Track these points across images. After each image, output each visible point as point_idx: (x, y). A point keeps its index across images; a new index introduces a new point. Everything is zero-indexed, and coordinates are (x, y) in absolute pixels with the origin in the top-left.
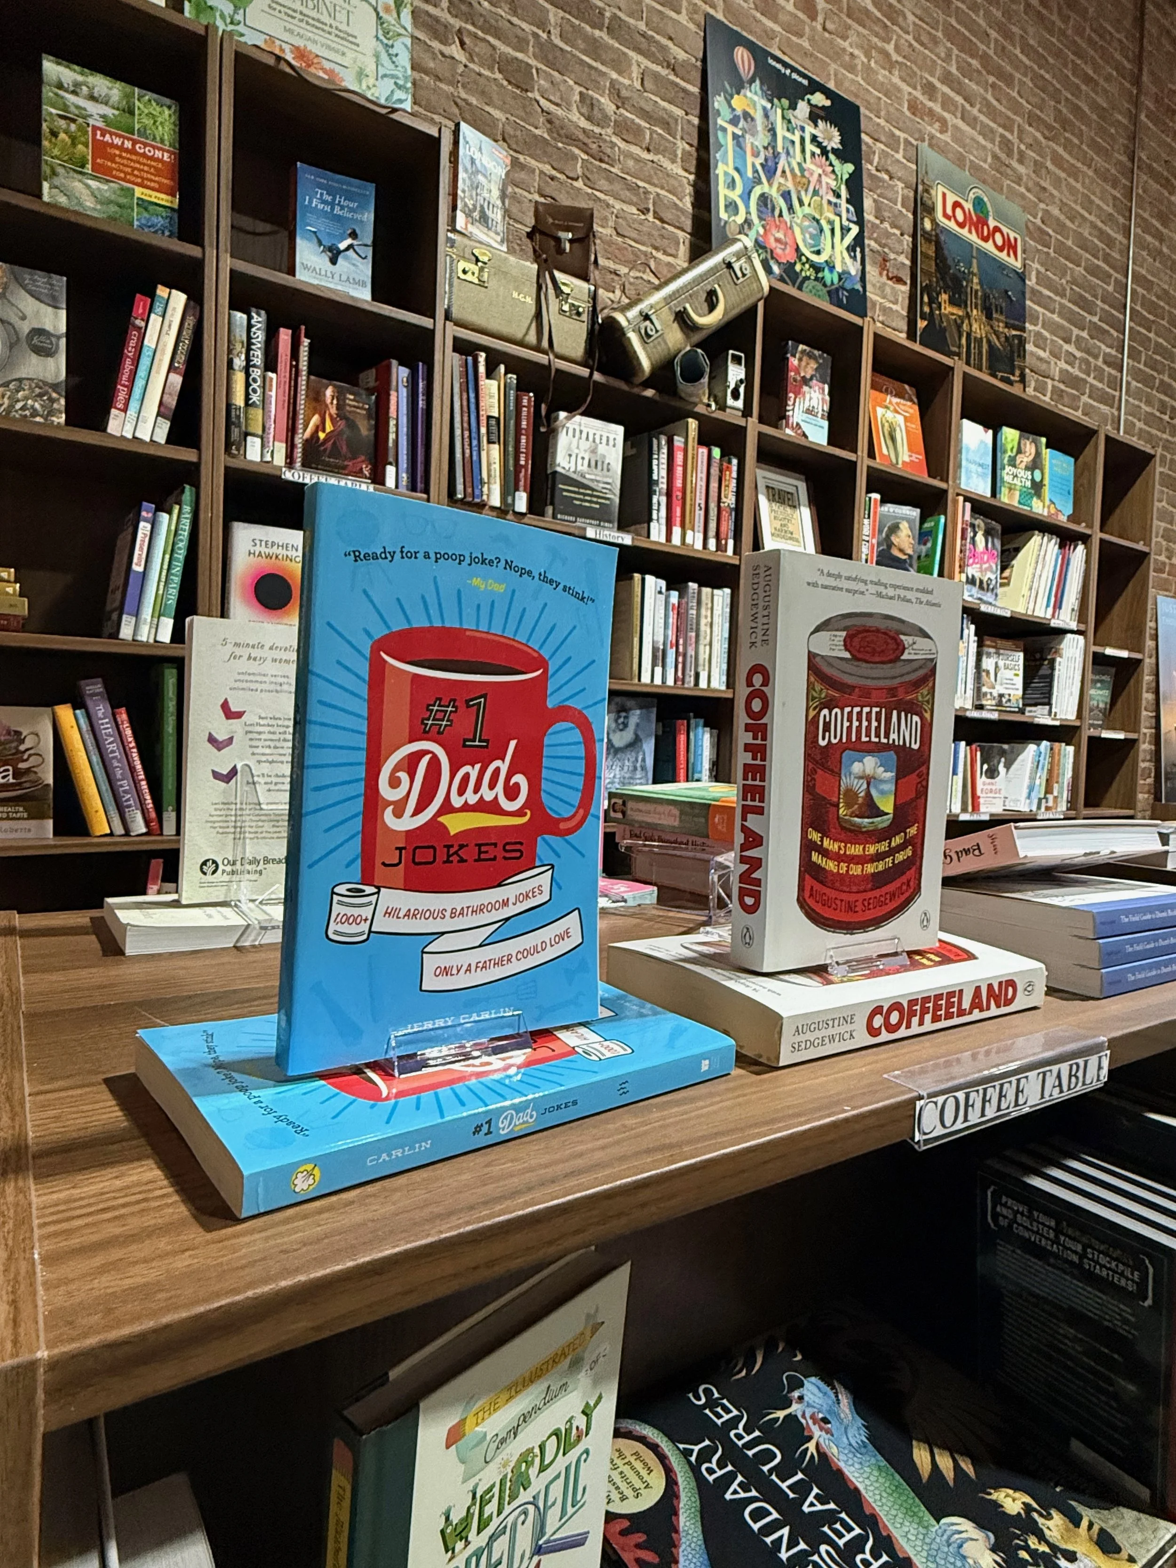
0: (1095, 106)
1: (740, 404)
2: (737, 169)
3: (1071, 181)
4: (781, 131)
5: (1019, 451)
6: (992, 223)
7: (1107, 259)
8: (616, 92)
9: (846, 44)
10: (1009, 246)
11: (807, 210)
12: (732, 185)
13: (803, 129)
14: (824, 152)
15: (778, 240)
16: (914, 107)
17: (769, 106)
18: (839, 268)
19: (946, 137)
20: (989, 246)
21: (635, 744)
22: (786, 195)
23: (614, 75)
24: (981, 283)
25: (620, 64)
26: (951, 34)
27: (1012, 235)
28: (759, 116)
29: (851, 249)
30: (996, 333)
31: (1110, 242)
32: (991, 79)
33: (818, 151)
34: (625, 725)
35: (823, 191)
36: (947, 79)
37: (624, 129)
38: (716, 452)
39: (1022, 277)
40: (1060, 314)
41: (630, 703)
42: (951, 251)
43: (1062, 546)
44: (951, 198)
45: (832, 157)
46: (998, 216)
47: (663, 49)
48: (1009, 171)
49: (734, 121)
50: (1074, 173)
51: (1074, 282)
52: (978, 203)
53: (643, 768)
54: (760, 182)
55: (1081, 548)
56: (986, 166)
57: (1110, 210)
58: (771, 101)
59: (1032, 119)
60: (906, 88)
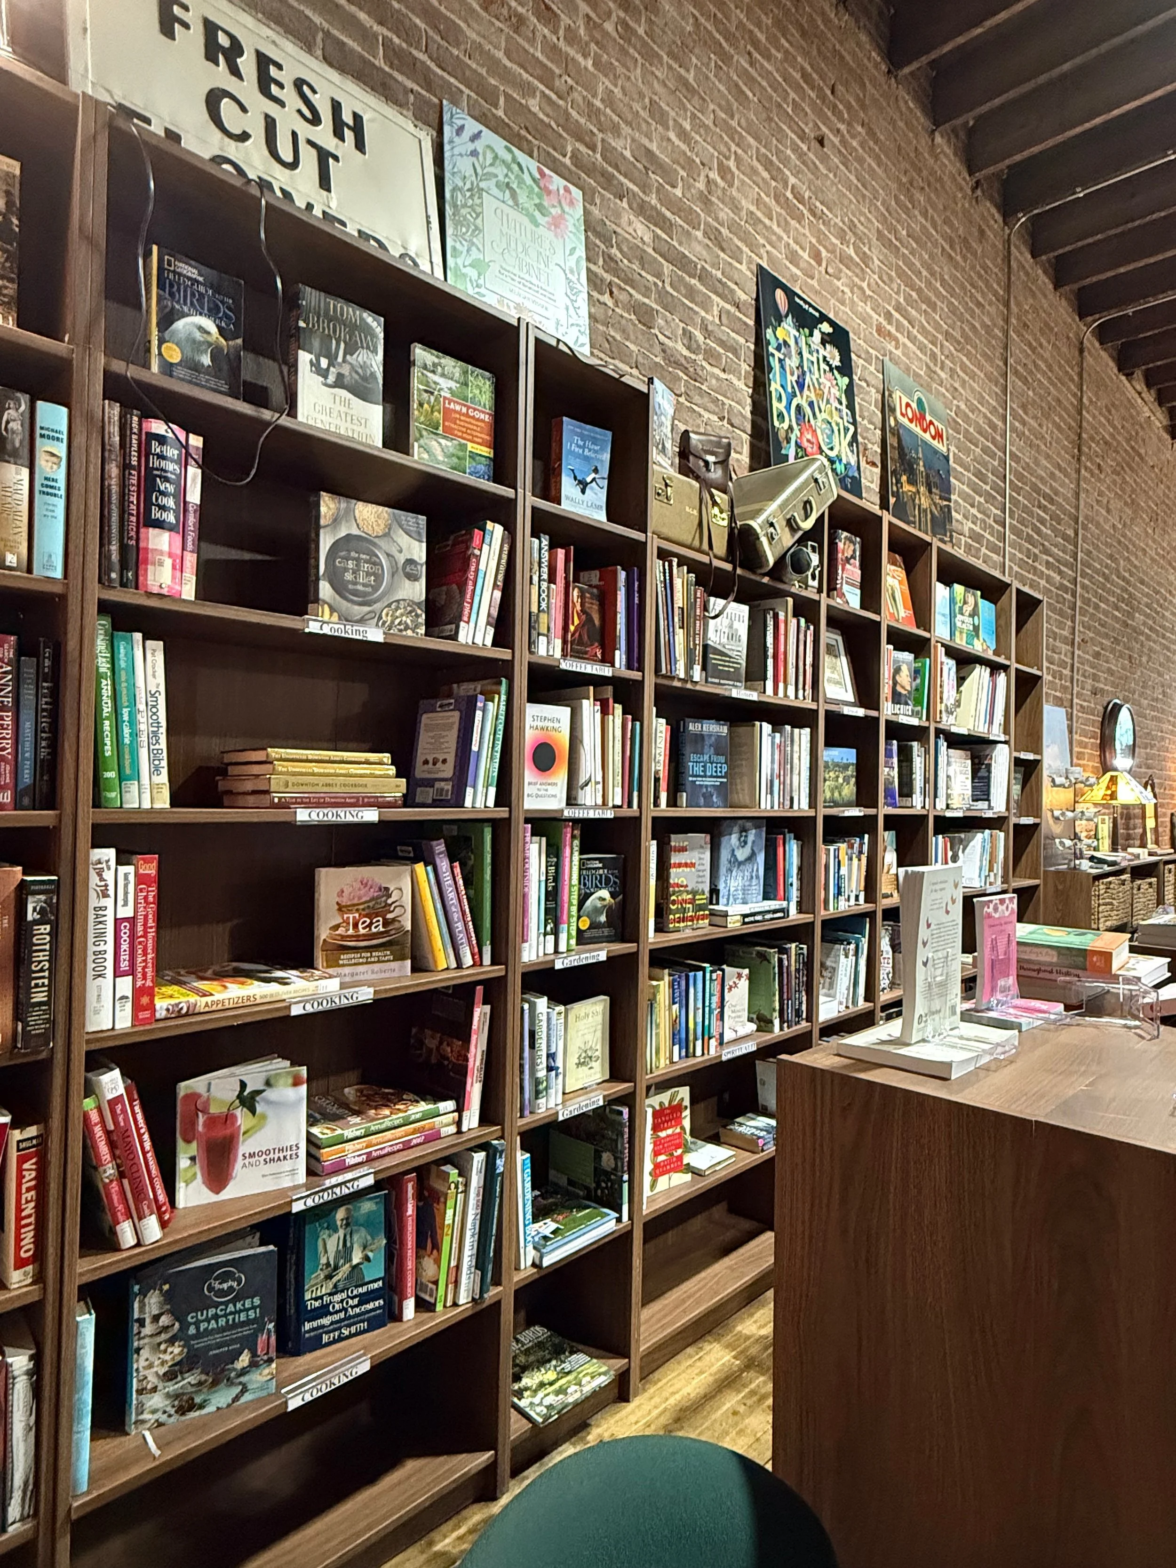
0: (984, 325)
1: (815, 583)
2: (782, 386)
3: (971, 382)
4: (806, 355)
5: (965, 603)
6: (928, 418)
7: (994, 442)
8: (705, 329)
9: (839, 284)
10: (938, 436)
11: (824, 415)
12: (780, 399)
13: (818, 351)
14: (831, 370)
15: (808, 441)
16: (879, 330)
17: (797, 334)
18: (844, 461)
19: (898, 352)
20: (927, 437)
21: (751, 857)
22: (811, 404)
23: (703, 314)
24: (924, 466)
25: (706, 305)
26: (901, 274)
27: (940, 426)
28: (792, 343)
29: (850, 445)
30: (935, 504)
31: (993, 427)
32: (924, 307)
33: (827, 368)
34: (745, 843)
35: (831, 401)
36: (898, 308)
37: (710, 355)
38: (803, 621)
39: (947, 458)
40: (968, 486)
41: (749, 824)
42: (907, 441)
43: (992, 674)
44: (905, 400)
45: (835, 372)
46: (933, 413)
47: (732, 291)
48: (936, 377)
49: (778, 349)
50: (973, 376)
51: (974, 460)
52: (920, 402)
53: (757, 877)
54: (795, 396)
55: (1003, 675)
56: (922, 373)
57: (994, 403)
58: (798, 331)
59: (947, 336)
60: (875, 316)
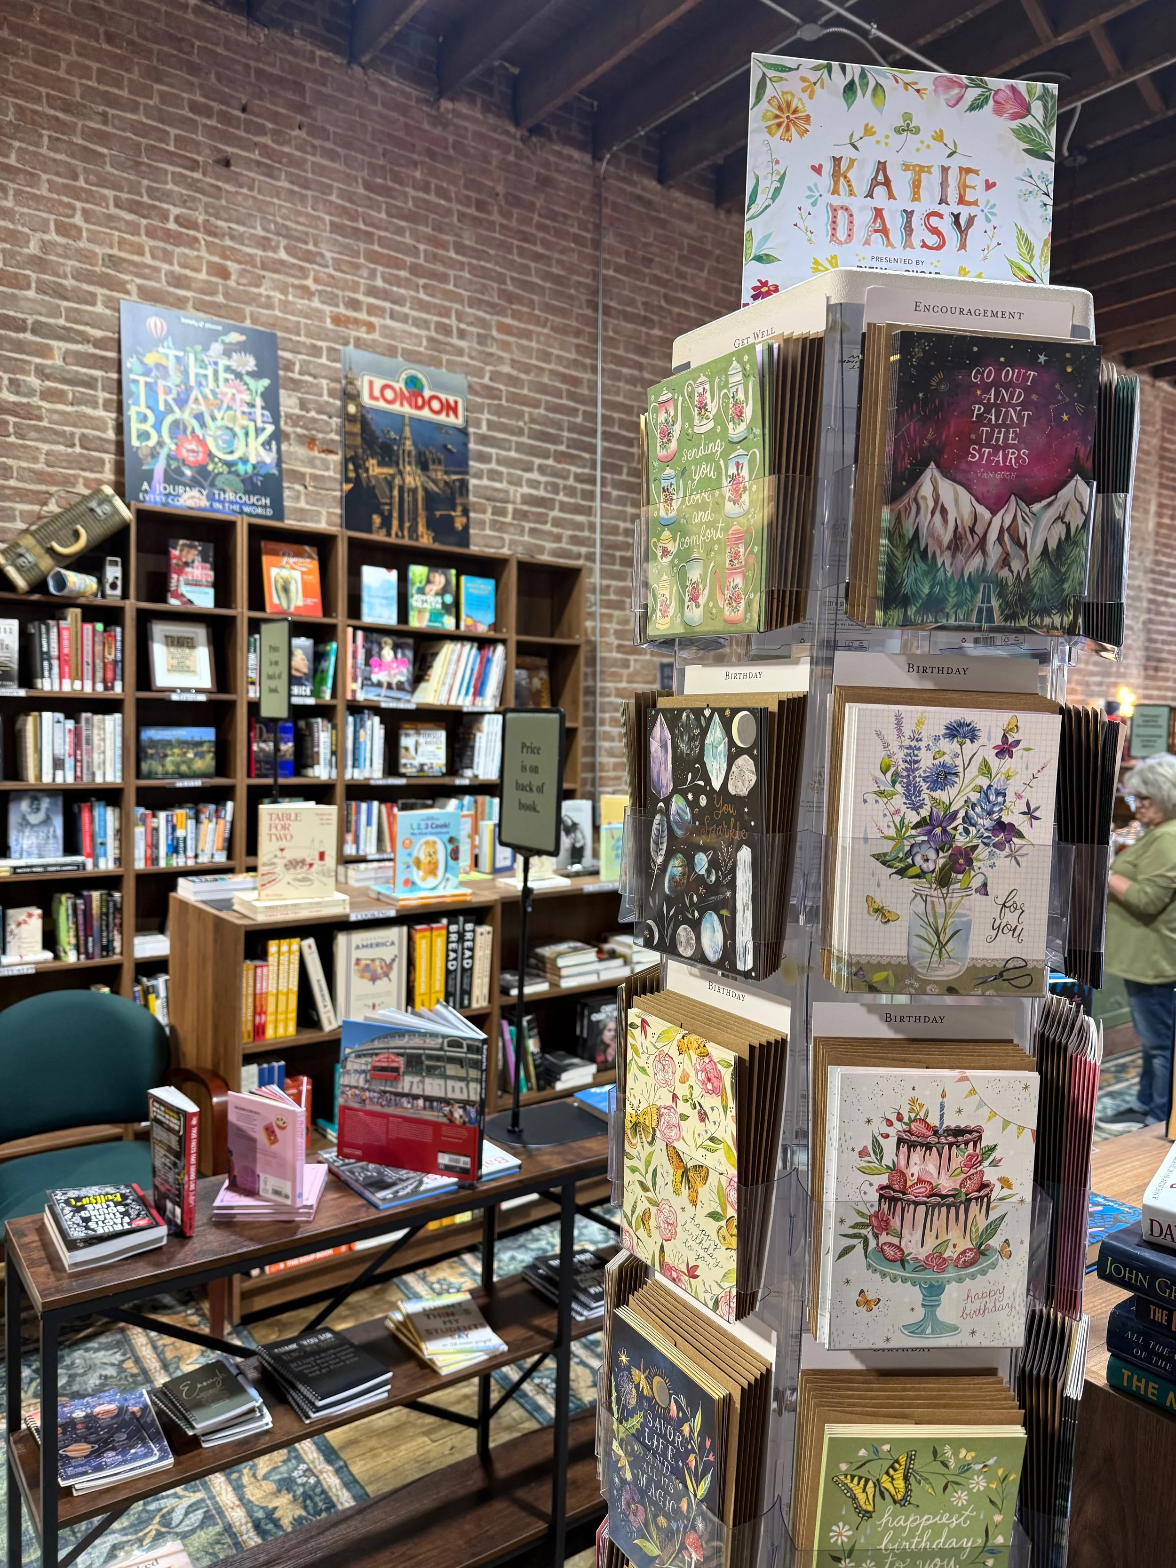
0: (547, 276)
2: (149, 407)
3: (524, 342)
4: (193, 370)
5: (430, 581)
6: (427, 394)
7: (571, 396)
8: (41, 372)
9: (262, 290)
10: (450, 408)
11: (219, 423)
12: (144, 419)
13: (216, 363)
14: (239, 376)
15: (189, 451)
16: (337, 320)
17: (181, 354)
18: (253, 460)
19: (376, 336)
20: (426, 413)
21: (47, 821)
22: (199, 417)
23: (38, 360)
24: (415, 444)
25: (44, 352)
26: (373, 257)
27: (452, 400)
28: (171, 364)
29: (266, 444)
30: (435, 482)
32: (422, 282)
33: (232, 377)
35: (236, 406)
36: (372, 291)
37: (49, 395)
39: (464, 432)
40: (518, 451)
41: (40, 794)
42: (377, 425)
43: (480, 648)
44: (378, 383)
45: (247, 379)
46: (435, 385)
47: (82, 332)
48: (448, 348)
49: (147, 373)
50: (527, 335)
51: (533, 421)
52: (412, 381)
53: (55, 837)
54: (172, 411)
55: (499, 648)
56: (422, 349)
57: (573, 356)
58: (185, 351)
59: (473, 302)
60: (327, 309)
